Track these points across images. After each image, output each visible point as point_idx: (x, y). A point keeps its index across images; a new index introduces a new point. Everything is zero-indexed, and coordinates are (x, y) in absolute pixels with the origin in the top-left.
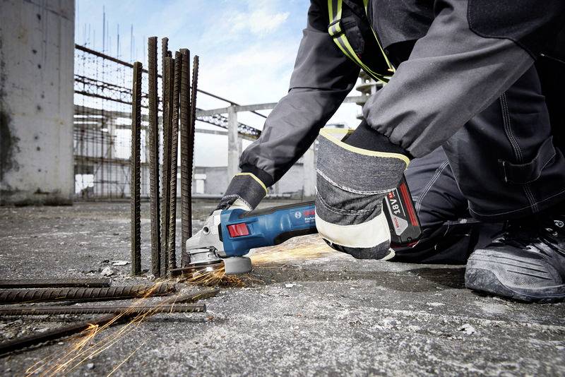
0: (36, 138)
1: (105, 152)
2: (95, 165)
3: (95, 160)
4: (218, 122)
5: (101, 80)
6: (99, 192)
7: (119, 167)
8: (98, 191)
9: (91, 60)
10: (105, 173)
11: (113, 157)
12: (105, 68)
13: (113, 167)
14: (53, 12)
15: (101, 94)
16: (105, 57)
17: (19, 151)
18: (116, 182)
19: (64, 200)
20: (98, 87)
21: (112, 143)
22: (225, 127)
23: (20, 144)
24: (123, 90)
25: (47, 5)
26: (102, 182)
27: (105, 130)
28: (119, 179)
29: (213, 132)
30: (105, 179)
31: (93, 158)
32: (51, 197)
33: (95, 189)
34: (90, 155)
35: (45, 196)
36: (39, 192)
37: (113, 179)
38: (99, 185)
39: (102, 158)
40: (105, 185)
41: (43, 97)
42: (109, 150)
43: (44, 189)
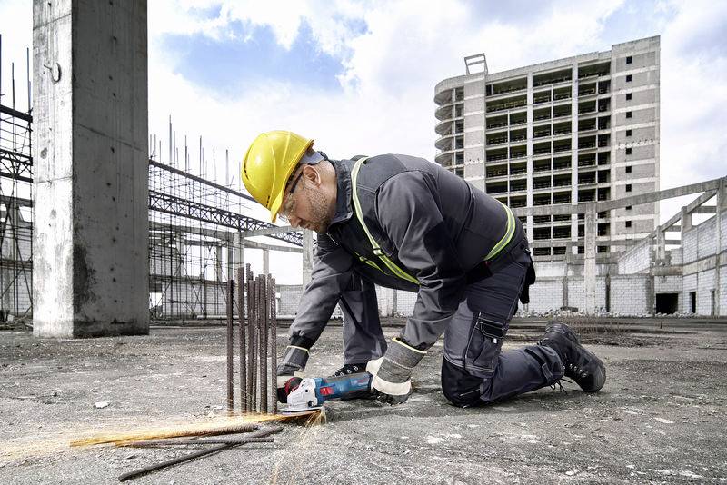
0: (112, 269)
1: (174, 270)
2: (163, 283)
3: (163, 279)
4: (293, 240)
5: (169, 194)
6: (169, 312)
7: (189, 287)
8: (167, 310)
9: (157, 174)
10: (175, 292)
11: (182, 276)
12: (173, 183)
13: (183, 285)
14: (126, 144)
15: (169, 209)
16: (172, 170)
17: (96, 283)
18: (186, 302)
19: (140, 329)
20: (165, 200)
21: (181, 261)
22: (299, 245)
23: (96, 276)
24: (191, 204)
25: (120, 138)
26: (172, 302)
27: (174, 246)
28: (189, 299)
29: (286, 249)
30: (175, 299)
31: (161, 276)
32: (127, 326)
33: (164, 309)
34: (158, 273)
35: (122, 325)
36: (115, 322)
37: (184, 299)
38: (169, 305)
39: (171, 277)
40: (175, 304)
41: (118, 229)
42: (178, 269)
43: (120, 319)
